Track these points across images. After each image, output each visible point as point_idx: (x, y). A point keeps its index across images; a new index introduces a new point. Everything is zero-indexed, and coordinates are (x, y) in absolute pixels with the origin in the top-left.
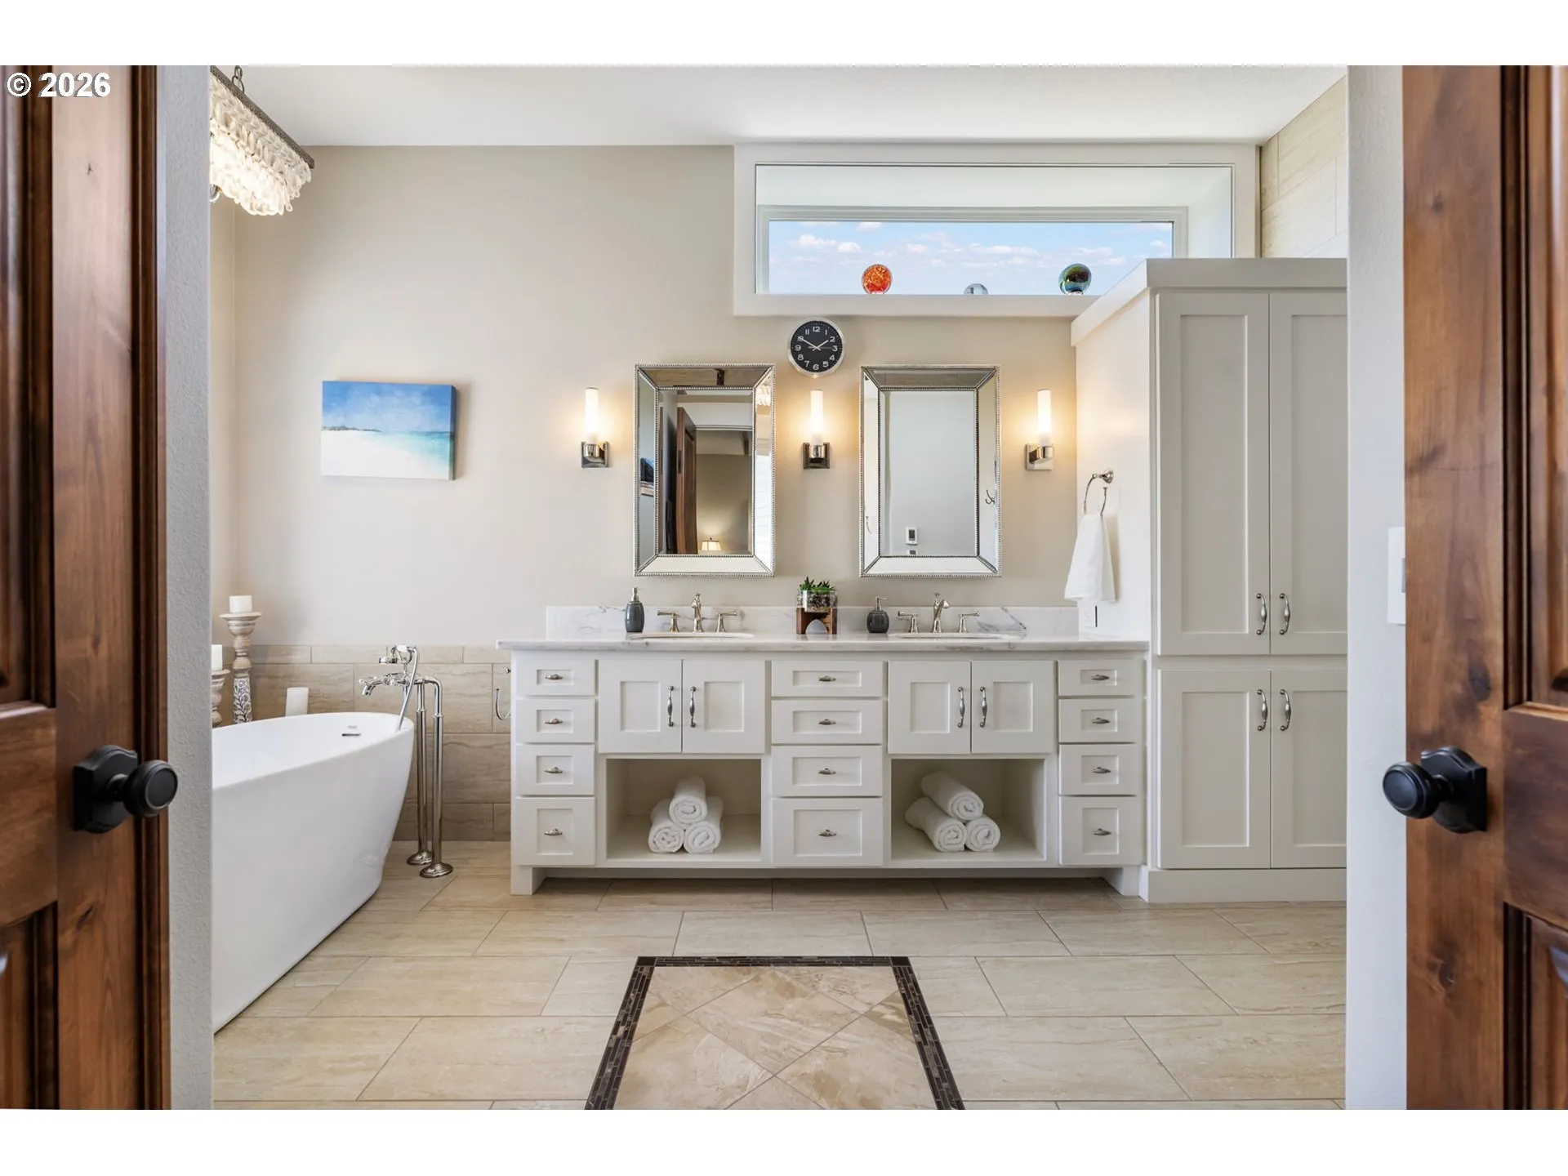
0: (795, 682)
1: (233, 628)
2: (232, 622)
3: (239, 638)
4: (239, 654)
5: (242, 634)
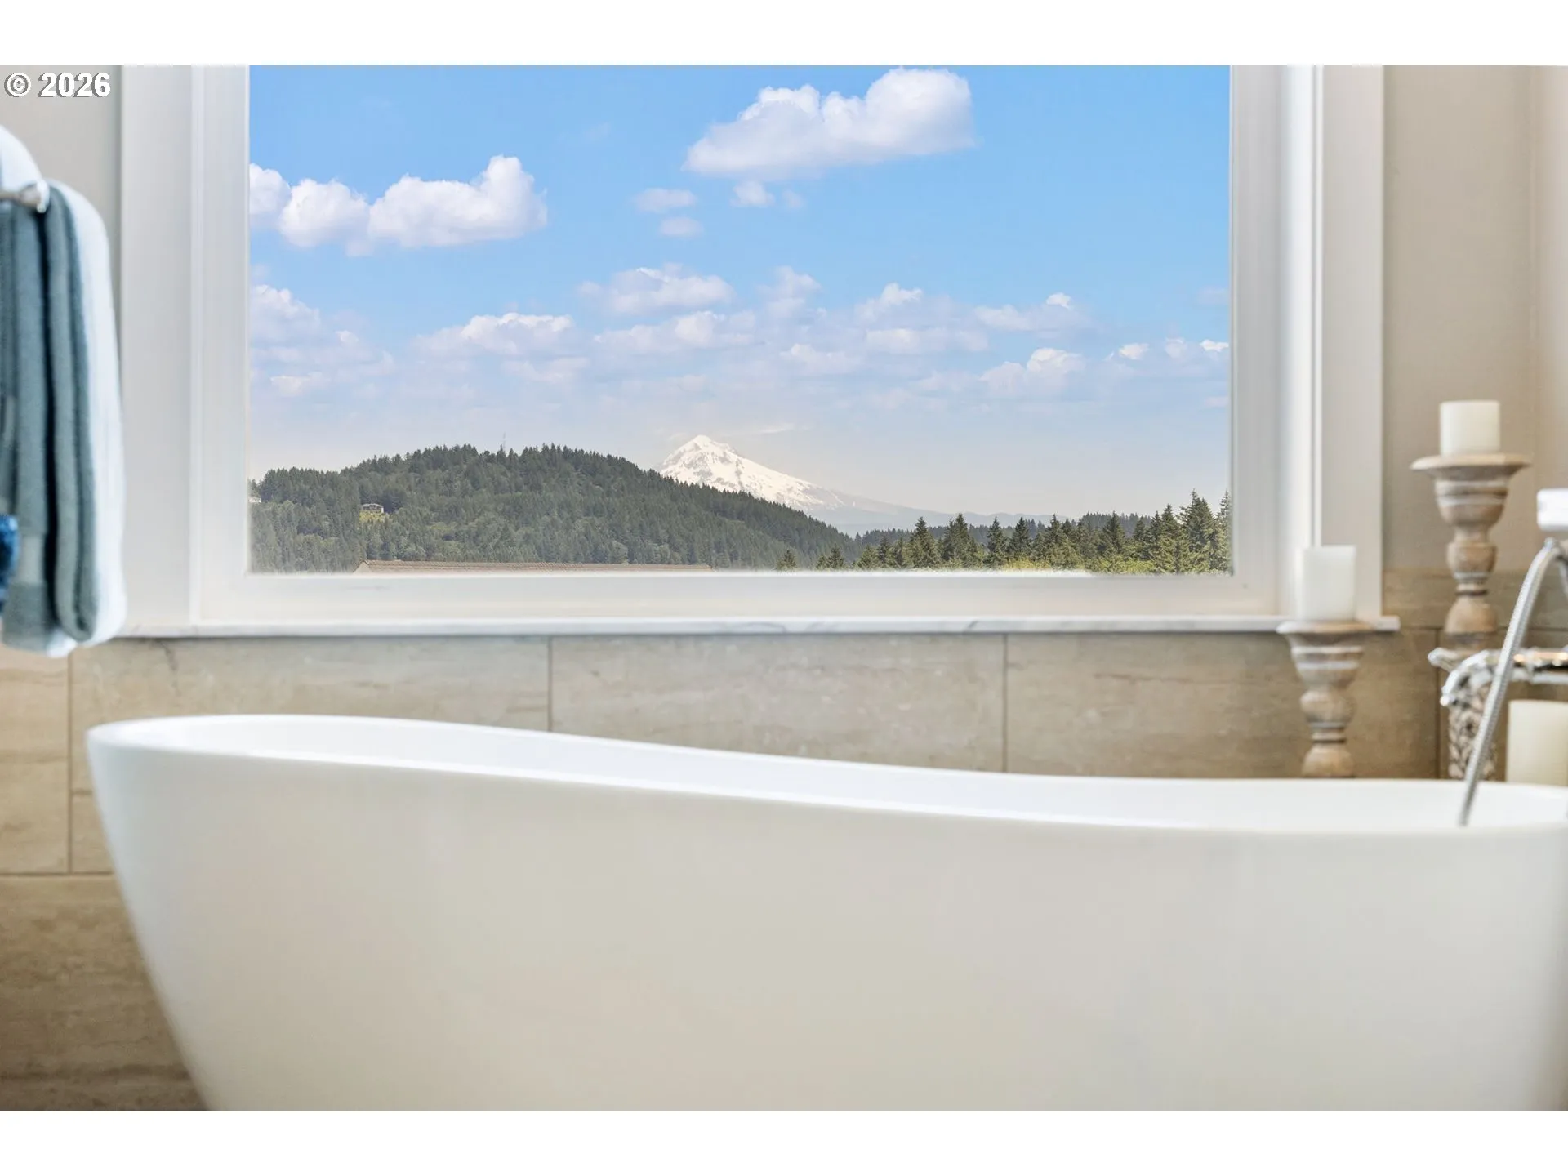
1: (1446, 505)
2: (1442, 486)
3: (1460, 538)
4: (1462, 587)
5: (1464, 523)
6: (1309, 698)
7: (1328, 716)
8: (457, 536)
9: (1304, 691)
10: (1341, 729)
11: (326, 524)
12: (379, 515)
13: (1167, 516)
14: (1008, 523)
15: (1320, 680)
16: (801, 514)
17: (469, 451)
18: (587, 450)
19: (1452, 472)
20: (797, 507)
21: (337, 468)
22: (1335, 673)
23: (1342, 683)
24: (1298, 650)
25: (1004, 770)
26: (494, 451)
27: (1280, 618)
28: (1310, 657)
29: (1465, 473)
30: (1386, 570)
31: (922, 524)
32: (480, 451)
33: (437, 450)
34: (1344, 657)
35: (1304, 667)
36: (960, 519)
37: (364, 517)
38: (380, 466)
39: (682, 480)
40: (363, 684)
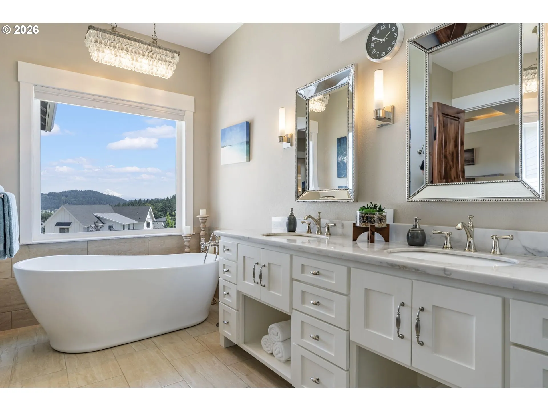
0: (303, 272)
1: (200, 221)
2: (200, 219)
3: (202, 224)
4: (202, 230)
5: (202, 223)
6: (185, 243)
7: (187, 245)
8: (76, 200)
9: (185, 242)
10: (189, 246)
11: (57, 199)
12: (65, 198)
13: (164, 198)
14: (146, 199)
15: (186, 241)
16: (121, 198)
17: (77, 190)
18: (93, 190)
19: (201, 217)
20: (120, 197)
21: (59, 192)
22: (188, 240)
23: (189, 241)
24: (184, 238)
25: (149, 255)
26: (81, 190)
27: (182, 233)
28: (185, 239)
29: (203, 218)
30: (193, 227)
31: (136, 199)
32: (79, 190)
33: (73, 190)
34: (189, 238)
35: (184, 240)
36: (140, 199)
37: (62, 198)
38: (65, 192)
39: (106, 194)
40: (60, 249)
